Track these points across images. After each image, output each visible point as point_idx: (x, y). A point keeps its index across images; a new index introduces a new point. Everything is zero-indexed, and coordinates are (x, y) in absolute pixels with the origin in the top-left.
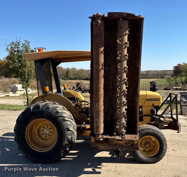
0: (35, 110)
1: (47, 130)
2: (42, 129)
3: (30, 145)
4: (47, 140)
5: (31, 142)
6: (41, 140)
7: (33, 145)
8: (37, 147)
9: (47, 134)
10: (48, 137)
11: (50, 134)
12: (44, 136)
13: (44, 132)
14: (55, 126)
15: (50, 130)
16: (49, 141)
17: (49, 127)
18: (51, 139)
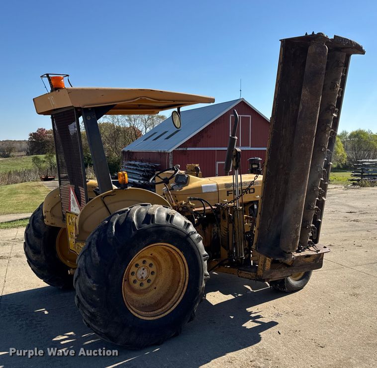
0: (146, 226)
1: (144, 269)
2: (134, 271)
4: (146, 291)
6: (134, 296)
9: (144, 278)
10: (146, 285)
11: (150, 277)
12: (137, 285)
13: (138, 275)
14: (183, 254)
15: (149, 267)
16: (150, 294)
17: (149, 261)
18: (155, 288)
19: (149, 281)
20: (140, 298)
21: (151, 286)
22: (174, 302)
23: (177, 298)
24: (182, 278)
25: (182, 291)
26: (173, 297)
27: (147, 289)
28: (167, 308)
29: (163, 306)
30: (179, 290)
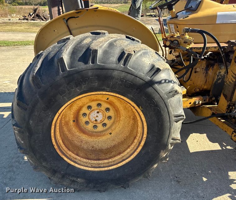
1: (98, 112)
2: (85, 110)
3: (66, 159)
4: (100, 134)
5: (66, 149)
6: (84, 137)
7: (73, 155)
8: (82, 159)
9: (99, 121)
10: (100, 128)
11: (106, 121)
12: (90, 127)
13: (91, 117)
14: (142, 111)
15: (105, 112)
16: (104, 138)
17: (105, 105)
18: (111, 134)
19: (104, 125)
20: (92, 140)
21: (106, 130)
22: (124, 158)
23: (128, 156)
24: (139, 135)
25: (135, 151)
26: (124, 151)
27: (101, 132)
28: (114, 161)
29: (110, 158)
30: (132, 146)
